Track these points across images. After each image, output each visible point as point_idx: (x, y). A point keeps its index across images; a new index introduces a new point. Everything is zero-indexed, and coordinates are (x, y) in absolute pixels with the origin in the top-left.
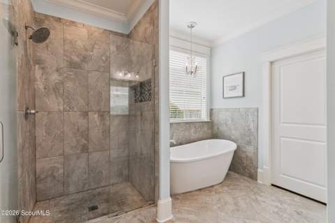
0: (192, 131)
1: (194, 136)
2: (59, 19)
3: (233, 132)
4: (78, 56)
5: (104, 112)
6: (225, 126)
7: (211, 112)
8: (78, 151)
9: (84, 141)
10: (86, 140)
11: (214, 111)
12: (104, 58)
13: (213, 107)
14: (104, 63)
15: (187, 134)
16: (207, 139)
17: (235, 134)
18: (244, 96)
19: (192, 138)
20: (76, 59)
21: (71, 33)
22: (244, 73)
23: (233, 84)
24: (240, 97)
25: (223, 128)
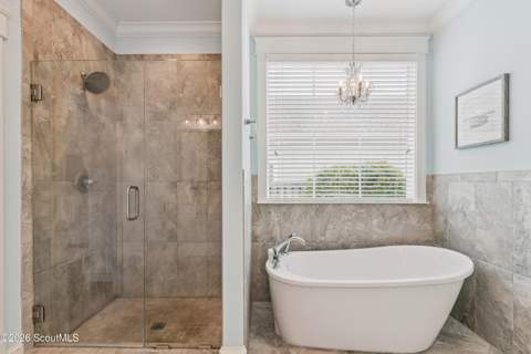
0: (375, 222)
1: (377, 233)
2: (142, 57)
3: (481, 233)
4: (163, 103)
5: (199, 182)
6: (460, 216)
7: (431, 184)
8: (164, 239)
9: (170, 225)
10: (174, 222)
11: (438, 180)
12: (199, 99)
13: (437, 173)
14: (199, 106)
15: (360, 227)
16: (417, 243)
17: (485, 240)
18: (507, 138)
19: (375, 237)
20: (161, 107)
21: (156, 72)
22: (507, 77)
23: (479, 112)
24: (499, 142)
25: (457, 223)
